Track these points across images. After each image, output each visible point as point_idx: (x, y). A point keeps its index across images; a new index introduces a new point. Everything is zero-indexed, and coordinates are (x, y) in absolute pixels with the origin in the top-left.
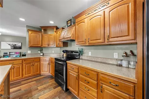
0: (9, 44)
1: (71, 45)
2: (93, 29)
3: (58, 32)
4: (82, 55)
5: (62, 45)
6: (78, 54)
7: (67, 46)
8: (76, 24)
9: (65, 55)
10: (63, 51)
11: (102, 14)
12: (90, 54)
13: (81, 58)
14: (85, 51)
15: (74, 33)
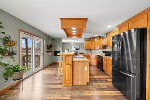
3: (100, 40)
5: (102, 48)
8: (109, 37)
10: (103, 52)
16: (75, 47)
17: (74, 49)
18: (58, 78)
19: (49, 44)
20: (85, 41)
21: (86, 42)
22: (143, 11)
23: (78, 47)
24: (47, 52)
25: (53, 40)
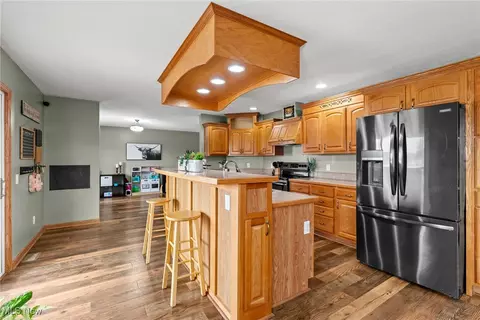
0: (140, 149)
1: (290, 152)
2: (331, 131)
3: (264, 126)
4: (313, 170)
5: (272, 152)
6: (306, 169)
7: (282, 154)
8: (304, 117)
9: (277, 172)
10: (275, 164)
11: (343, 112)
12: (328, 168)
13: (311, 175)
14: (319, 163)
15: (300, 132)
16: (143, 146)
17: (139, 156)
18: (172, 302)
19: (31, 127)
20: (205, 126)
21: (210, 128)
22: (457, 64)
23: (156, 149)
24: (23, 171)
25: (46, 104)
